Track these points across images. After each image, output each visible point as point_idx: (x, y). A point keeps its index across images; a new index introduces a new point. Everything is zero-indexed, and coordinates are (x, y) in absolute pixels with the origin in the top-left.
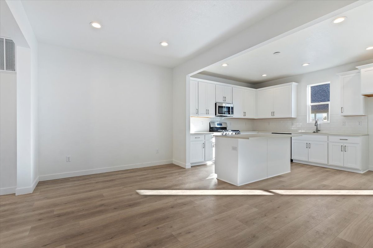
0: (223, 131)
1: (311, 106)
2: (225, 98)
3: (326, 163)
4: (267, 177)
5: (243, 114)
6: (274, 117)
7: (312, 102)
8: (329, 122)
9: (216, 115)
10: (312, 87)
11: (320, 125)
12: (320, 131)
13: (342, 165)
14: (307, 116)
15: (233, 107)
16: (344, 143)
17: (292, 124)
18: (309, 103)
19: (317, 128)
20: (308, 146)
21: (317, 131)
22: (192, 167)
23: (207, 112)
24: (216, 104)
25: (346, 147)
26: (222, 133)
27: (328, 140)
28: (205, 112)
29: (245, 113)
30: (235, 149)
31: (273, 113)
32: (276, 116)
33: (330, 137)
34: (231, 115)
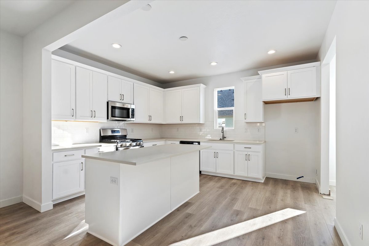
0: (118, 141)
1: (217, 112)
2: (122, 96)
3: (232, 174)
4: (171, 210)
5: (148, 118)
6: (183, 122)
7: (218, 107)
8: (233, 128)
9: (108, 118)
10: (218, 91)
11: (226, 131)
12: (226, 138)
13: (246, 175)
14: (214, 121)
15: (134, 109)
16: (248, 152)
17: (201, 130)
18: (216, 109)
19: (223, 135)
20: (216, 155)
21: (224, 138)
22: (55, 206)
23: (93, 115)
24: (108, 103)
25: (250, 156)
26: (116, 144)
27: (234, 149)
28: (89, 114)
29: (150, 116)
30: (115, 180)
31: (181, 118)
32: (185, 121)
33: (236, 145)
34: (132, 119)
